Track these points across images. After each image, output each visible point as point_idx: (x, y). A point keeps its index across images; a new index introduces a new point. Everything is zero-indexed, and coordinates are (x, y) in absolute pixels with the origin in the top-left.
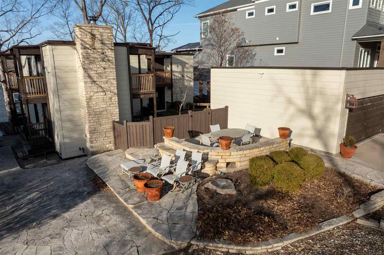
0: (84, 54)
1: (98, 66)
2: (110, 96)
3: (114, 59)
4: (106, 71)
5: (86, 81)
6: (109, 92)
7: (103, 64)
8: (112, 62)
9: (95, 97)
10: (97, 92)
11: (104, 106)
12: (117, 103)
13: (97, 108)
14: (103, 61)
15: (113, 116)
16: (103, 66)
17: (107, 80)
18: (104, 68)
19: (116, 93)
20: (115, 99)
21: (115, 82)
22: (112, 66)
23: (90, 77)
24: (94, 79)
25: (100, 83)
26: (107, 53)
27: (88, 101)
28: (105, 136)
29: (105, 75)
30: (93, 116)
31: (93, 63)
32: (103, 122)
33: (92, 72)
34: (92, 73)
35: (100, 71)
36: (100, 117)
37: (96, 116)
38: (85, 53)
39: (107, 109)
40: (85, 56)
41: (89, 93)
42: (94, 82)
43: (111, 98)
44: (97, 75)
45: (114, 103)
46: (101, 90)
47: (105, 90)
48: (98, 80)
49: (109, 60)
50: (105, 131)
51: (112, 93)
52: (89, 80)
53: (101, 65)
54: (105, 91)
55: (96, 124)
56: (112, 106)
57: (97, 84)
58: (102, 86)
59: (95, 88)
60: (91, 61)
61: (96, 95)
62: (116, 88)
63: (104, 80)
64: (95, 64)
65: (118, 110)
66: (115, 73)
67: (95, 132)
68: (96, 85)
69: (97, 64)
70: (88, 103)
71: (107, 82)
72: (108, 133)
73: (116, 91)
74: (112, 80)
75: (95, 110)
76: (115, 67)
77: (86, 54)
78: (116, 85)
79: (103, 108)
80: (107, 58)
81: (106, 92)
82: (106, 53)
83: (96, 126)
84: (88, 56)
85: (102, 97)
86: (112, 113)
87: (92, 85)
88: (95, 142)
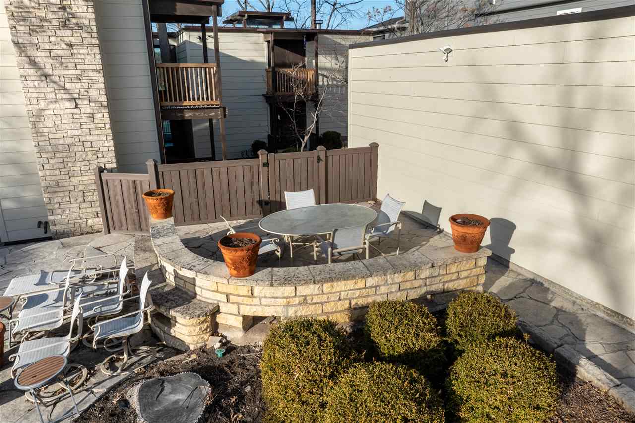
0: (13, 9)
1: (53, 39)
2: (89, 110)
3: (93, 23)
4: (75, 51)
5: (25, 74)
6: (86, 102)
7: (66, 34)
8: (89, 30)
9: (50, 112)
10: (56, 101)
11: (76, 133)
12: (108, 126)
13: (57, 136)
14: (65, 25)
15: (100, 155)
16: (66, 39)
17: (78, 72)
18: (70, 45)
19: (105, 103)
20: (103, 118)
21: (102, 79)
22: (89, 40)
23: (33, 63)
24: (46, 70)
25: (62, 79)
26: (75, 9)
27: (33, 119)
28: (81, 199)
29: (72, 60)
30: (49, 155)
31: (37, 30)
32: (76, 168)
33: (39, 54)
34: (40, 57)
35: (60, 52)
36: (67, 157)
37: (57, 155)
38: (16, 7)
39: (83, 139)
40: (15, 14)
41: (35, 102)
42: (46, 76)
43: (92, 116)
44: (51, 61)
45: (100, 126)
46: (67, 96)
47: (76, 96)
48: (56, 73)
49: (80, 27)
50: (81, 188)
51: (92, 104)
52: (31, 71)
53: (61, 38)
54: (75, 99)
55: (57, 172)
56: (96, 132)
57: (55, 82)
58: (68, 86)
59: (49, 90)
60: (31, 27)
61: (52, 106)
62: (103, 92)
63: (70, 72)
64: (43, 33)
65: (111, 143)
66: (98, 56)
67: (58, 190)
68: (51, 84)
69: (50, 33)
70: (34, 125)
71: (79, 78)
72: (91, 194)
73: (103, 99)
74: (91, 74)
75: (53, 142)
76: (97, 42)
77: (17, 10)
78: (103, 86)
79: (72, 137)
80: (74, 21)
81: (79, 102)
82: (70, 8)
83: (58, 177)
84: (23, 14)
85: (69, 111)
86: (97, 149)
87: (42, 84)
88: (59, 211)
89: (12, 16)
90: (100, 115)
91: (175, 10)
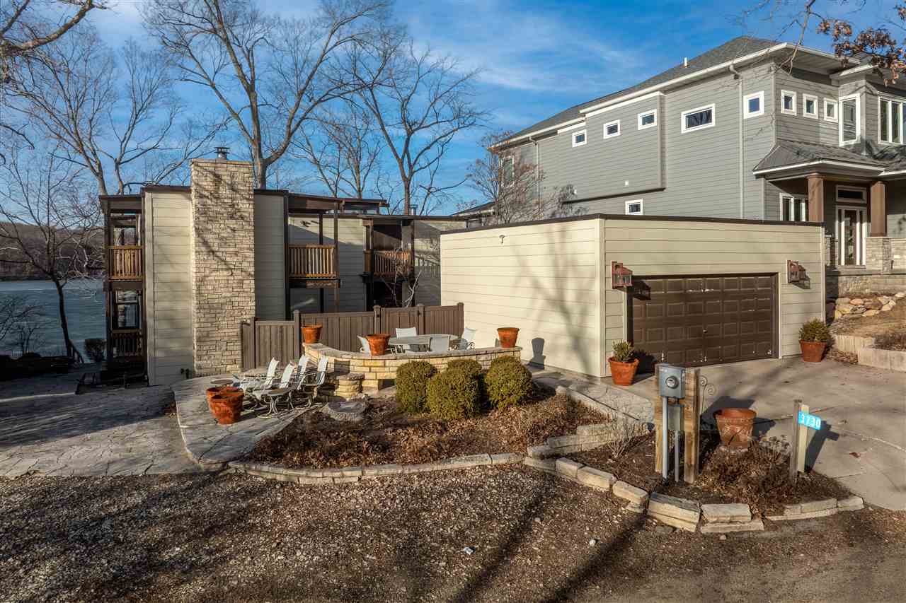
0: (199, 206)
1: (222, 226)
2: (240, 277)
3: (252, 215)
4: (236, 234)
5: (200, 250)
6: (239, 272)
7: (232, 223)
8: (248, 220)
9: (212, 278)
10: (217, 270)
11: (229, 295)
12: (253, 290)
13: (214, 296)
14: (232, 217)
15: (244, 313)
16: (232, 226)
17: (237, 250)
18: (234, 230)
19: (253, 273)
20: (250, 284)
21: (252, 255)
22: (247, 227)
23: (205, 243)
24: (213, 248)
25: (224, 254)
26: (241, 205)
27: (198, 284)
28: (224, 348)
29: (233, 241)
30: (206, 311)
31: (213, 220)
32: (224, 323)
33: (211, 236)
34: (210, 238)
35: (225, 235)
36: (219, 313)
37: (212, 311)
39: (233, 300)
40: (200, 210)
41: (202, 270)
42: (213, 252)
43: (241, 282)
44: (218, 241)
45: (246, 290)
46: (224, 267)
47: (232, 267)
48: (221, 250)
49: (242, 217)
50: (226, 339)
51: (243, 274)
52: (203, 249)
53: (228, 225)
54: (231, 269)
55: (210, 325)
56: (244, 295)
57: (218, 257)
58: (228, 259)
59: (214, 262)
60: (210, 218)
61: (214, 274)
62: (252, 264)
63: (232, 250)
64: (217, 222)
65: (254, 304)
66: (253, 238)
67: (208, 339)
68: (216, 258)
69: (221, 222)
70: (199, 288)
71: (236, 254)
72: (232, 344)
73: (252, 270)
74: (246, 251)
75: (211, 301)
76: (253, 228)
77: (202, 206)
78: (253, 260)
79: (225, 297)
80: (239, 214)
81: (234, 272)
82: (238, 205)
83: (209, 329)
84: (206, 209)
85: (225, 278)
86: (242, 307)
87: (209, 258)
88: (206, 357)
89: (198, 211)
90: (248, 282)
91: (306, 205)
